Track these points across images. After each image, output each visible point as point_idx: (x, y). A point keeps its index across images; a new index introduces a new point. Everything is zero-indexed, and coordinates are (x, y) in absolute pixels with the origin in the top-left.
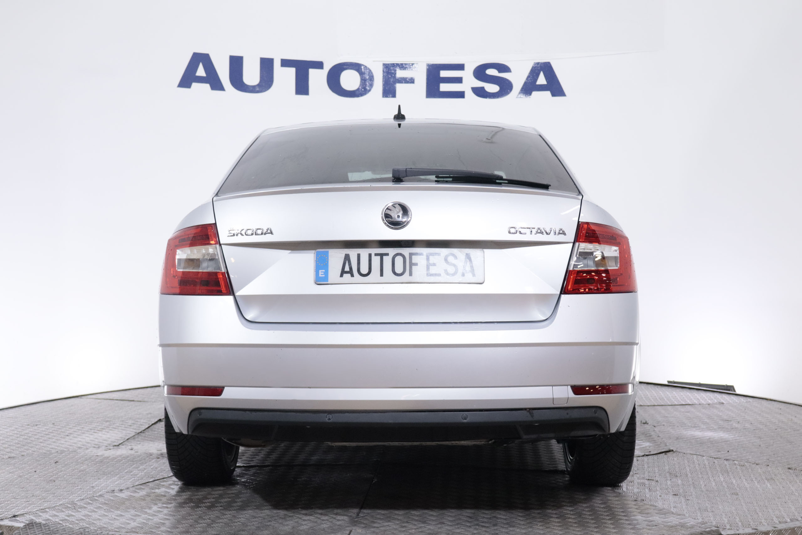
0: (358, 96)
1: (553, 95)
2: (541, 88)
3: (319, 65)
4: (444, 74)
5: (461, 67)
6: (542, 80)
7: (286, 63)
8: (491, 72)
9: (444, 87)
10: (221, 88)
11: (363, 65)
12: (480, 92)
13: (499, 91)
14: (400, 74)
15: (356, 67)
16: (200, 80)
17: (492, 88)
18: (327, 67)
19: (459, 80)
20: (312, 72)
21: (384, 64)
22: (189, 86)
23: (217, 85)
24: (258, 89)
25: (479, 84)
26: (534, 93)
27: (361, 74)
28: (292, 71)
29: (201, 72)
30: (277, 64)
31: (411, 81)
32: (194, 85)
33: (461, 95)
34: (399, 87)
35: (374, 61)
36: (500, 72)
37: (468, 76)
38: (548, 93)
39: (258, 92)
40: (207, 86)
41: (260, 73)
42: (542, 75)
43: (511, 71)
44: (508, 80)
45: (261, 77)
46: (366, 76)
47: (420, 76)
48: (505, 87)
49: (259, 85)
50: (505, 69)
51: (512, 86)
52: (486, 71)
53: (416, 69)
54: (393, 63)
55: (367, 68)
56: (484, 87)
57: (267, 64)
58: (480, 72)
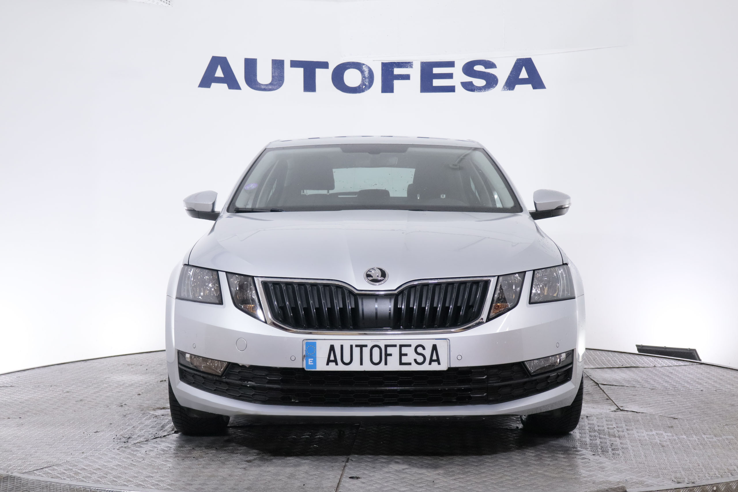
0: (360, 92)
1: (534, 88)
2: (524, 82)
3: (324, 65)
4: (436, 70)
5: (451, 64)
6: (524, 74)
7: (295, 64)
8: (479, 68)
9: (437, 83)
10: (238, 87)
11: (364, 64)
12: (468, 87)
13: (486, 85)
14: (397, 71)
15: (357, 66)
16: (219, 80)
17: (480, 82)
18: (332, 66)
19: (450, 76)
20: (319, 72)
21: (383, 63)
22: (209, 86)
23: (233, 84)
24: (270, 87)
25: (468, 79)
26: (517, 87)
27: (362, 72)
28: (300, 72)
29: (219, 73)
30: (287, 65)
31: (407, 77)
32: (213, 85)
33: (451, 89)
34: (397, 83)
35: (374, 61)
36: (486, 68)
37: (457, 71)
38: (530, 86)
39: (270, 90)
40: (225, 86)
41: (272, 73)
42: (524, 70)
43: (496, 67)
44: (494, 75)
45: (273, 77)
46: (367, 74)
47: (415, 73)
48: (491, 81)
49: (271, 84)
50: (490, 65)
51: (497, 80)
52: (473, 67)
53: (412, 67)
54: (390, 62)
55: (368, 67)
56: (472, 82)
57: (278, 65)
58: (469, 69)
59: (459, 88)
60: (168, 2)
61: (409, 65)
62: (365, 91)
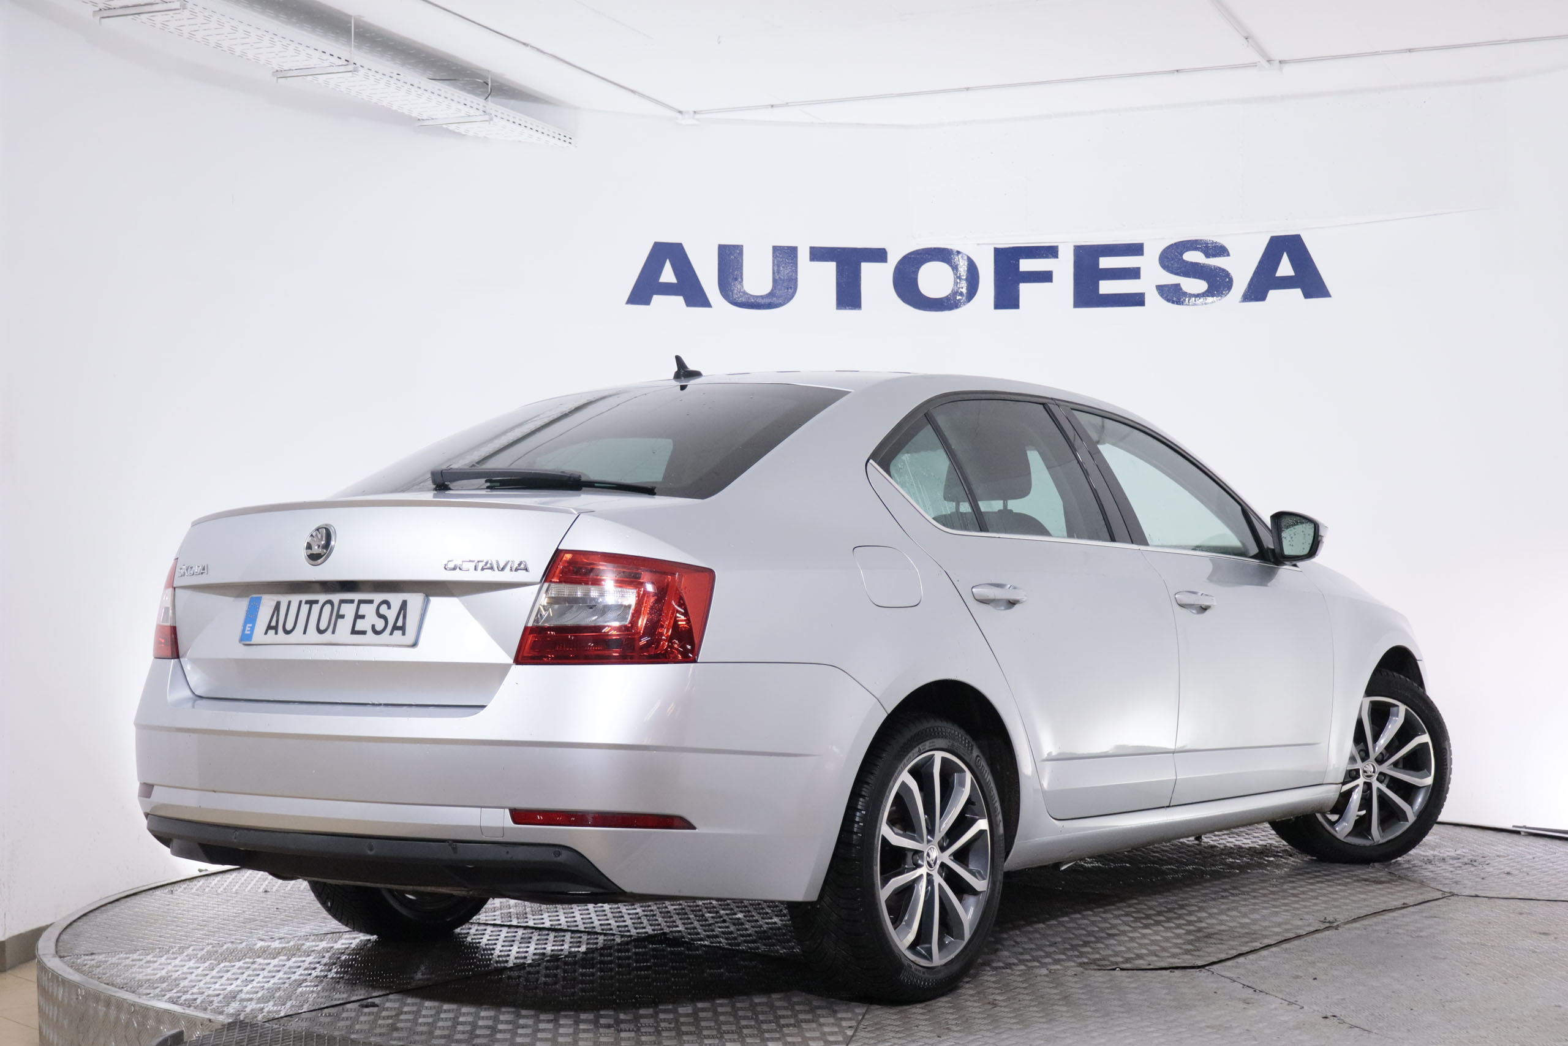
0: (951, 308)
1: (1307, 295)
2: (1285, 283)
3: (879, 255)
4: (1105, 263)
5: (1136, 249)
6: (1285, 269)
7: (819, 254)
8: (1193, 256)
9: (1106, 287)
10: (705, 303)
11: (958, 252)
12: (1172, 294)
13: (1206, 292)
14: (1027, 265)
15: (943, 255)
16: (668, 290)
17: (1194, 285)
18: (894, 258)
19: (1134, 273)
20: (867, 269)
21: (997, 251)
22: (647, 301)
23: (695, 296)
24: (770, 301)
25: (1171, 279)
26: (1272, 294)
27: (955, 268)
28: (830, 268)
29: (668, 275)
30: (803, 256)
31: (1046, 277)
32: (656, 299)
33: (1137, 300)
34: (1025, 290)
35: (978, 244)
36: (1208, 256)
37: (1149, 264)
38: (1297, 292)
39: (770, 306)
40: (680, 300)
41: (774, 273)
42: (1285, 259)
43: (1228, 255)
44: (1224, 270)
45: (775, 281)
46: (963, 269)
47: (1063, 268)
48: (1219, 283)
49: (771, 294)
50: (1220, 251)
51: (1231, 281)
52: (1181, 255)
53: (1057, 257)
54: (1013, 248)
55: (966, 258)
56: (1179, 285)
57: (785, 256)
58: (1172, 258)
59: (1153, 299)
60: (567, 139)
61: (1051, 252)
62: (960, 307)
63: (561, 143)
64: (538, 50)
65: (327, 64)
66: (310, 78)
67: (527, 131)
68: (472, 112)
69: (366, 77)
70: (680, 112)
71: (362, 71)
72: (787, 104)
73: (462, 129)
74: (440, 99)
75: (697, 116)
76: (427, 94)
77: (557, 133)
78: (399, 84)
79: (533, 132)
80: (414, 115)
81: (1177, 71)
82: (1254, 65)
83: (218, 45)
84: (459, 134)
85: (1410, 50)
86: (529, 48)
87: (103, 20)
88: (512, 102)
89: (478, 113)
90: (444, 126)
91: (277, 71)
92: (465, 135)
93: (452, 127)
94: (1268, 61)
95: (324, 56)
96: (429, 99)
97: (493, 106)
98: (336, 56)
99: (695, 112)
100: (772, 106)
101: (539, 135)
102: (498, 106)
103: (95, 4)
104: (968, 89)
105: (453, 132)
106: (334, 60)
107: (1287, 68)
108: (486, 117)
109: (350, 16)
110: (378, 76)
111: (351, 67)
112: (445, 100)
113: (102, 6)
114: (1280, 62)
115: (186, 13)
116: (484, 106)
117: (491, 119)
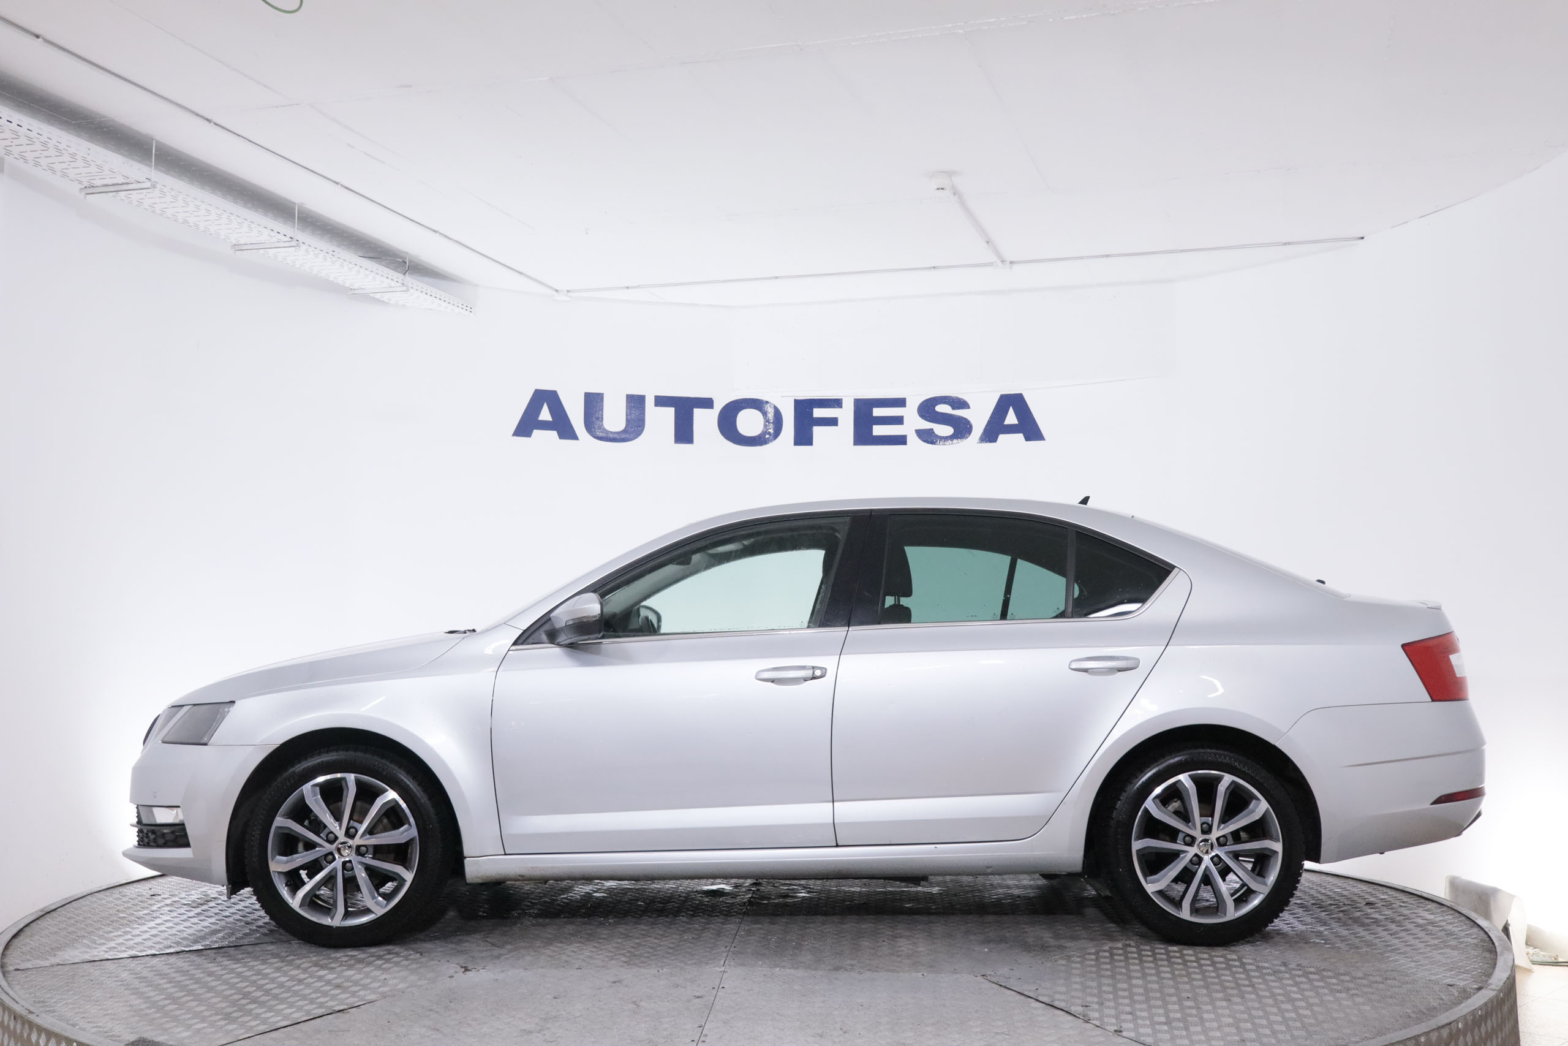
0: (761, 444)
1: (1027, 439)
2: (1011, 429)
3: (707, 403)
4: (878, 412)
5: (901, 403)
6: (1011, 418)
7: (661, 401)
8: (943, 408)
9: (878, 430)
10: (573, 436)
11: (767, 402)
12: (927, 437)
13: (953, 434)
14: (818, 413)
15: (756, 404)
16: (545, 426)
17: (944, 430)
18: (718, 406)
19: (899, 420)
20: (698, 413)
21: (796, 401)
22: (529, 435)
23: (566, 431)
24: (623, 436)
25: (926, 425)
26: (1001, 437)
27: (765, 414)
28: (670, 412)
29: (545, 415)
30: (650, 403)
31: (833, 422)
32: (536, 432)
33: (901, 440)
34: (817, 430)
35: (782, 396)
36: (953, 408)
37: (910, 413)
38: (1021, 436)
39: (623, 440)
40: (554, 434)
41: (627, 415)
42: (1011, 412)
43: (969, 408)
44: (966, 419)
45: (627, 420)
46: (771, 416)
47: (846, 415)
48: (962, 429)
49: (624, 431)
50: (960, 404)
51: (971, 427)
52: (934, 408)
53: (841, 407)
54: (808, 400)
55: (773, 406)
56: (932, 429)
57: (636, 403)
58: (927, 409)
59: (913, 439)
60: (468, 309)
61: (837, 403)
62: (768, 443)
63: (463, 311)
64: (446, 236)
65: (274, 240)
66: (262, 251)
67: (437, 301)
68: (393, 284)
69: (307, 251)
70: (557, 291)
71: (303, 247)
72: (638, 287)
73: (386, 297)
74: (367, 272)
75: (569, 294)
76: (357, 268)
77: (461, 303)
78: (334, 259)
79: (441, 302)
80: (347, 285)
81: (934, 267)
82: (991, 264)
83: (185, 222)
84: (383, 302)
85: (1107, 256)
86: (438, 234)
87: (88, 196)
88: (426, 279)
89: (398, 285)
90: (372, 295)
91: (235, 245)
92: (388, 303)
93: (378, 296)
94: (1002, 261)
95: (272, 234)
96: (358, 272)
97: (409, 279)
98: (282, 233)
99: (568, 291)
100: (627, 288)
101: (445, 304)
102: (414, 281)
103: (80, 182)
104: (776, 278)
105: (378, 301)
106: (280, 237)
107: (1015, 267)
108: (404, 288)
109: (295, 203)
110: (317, 252)
111: (294, 243)
112: (371, 273)
113: (86, 184)
114: (1011, 262)
115: (157, 193)
116: (402, 280)
117: (408, 290)
